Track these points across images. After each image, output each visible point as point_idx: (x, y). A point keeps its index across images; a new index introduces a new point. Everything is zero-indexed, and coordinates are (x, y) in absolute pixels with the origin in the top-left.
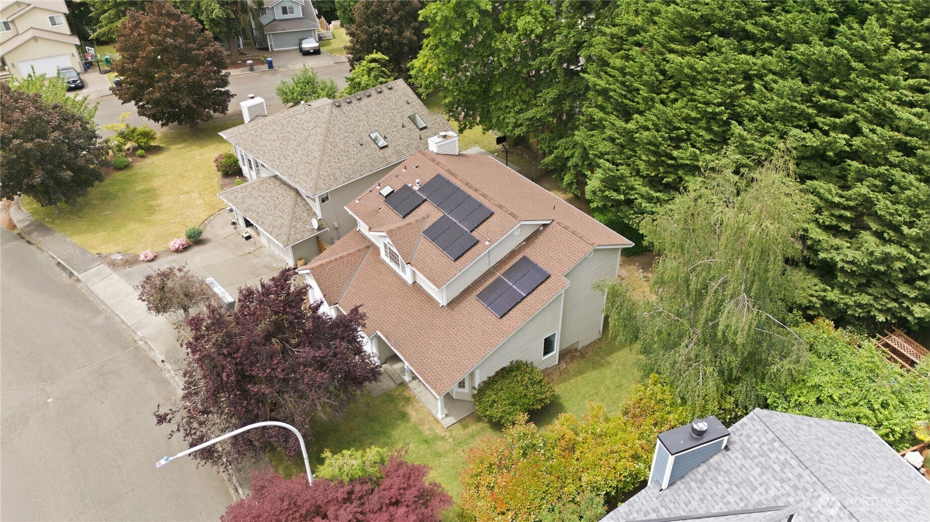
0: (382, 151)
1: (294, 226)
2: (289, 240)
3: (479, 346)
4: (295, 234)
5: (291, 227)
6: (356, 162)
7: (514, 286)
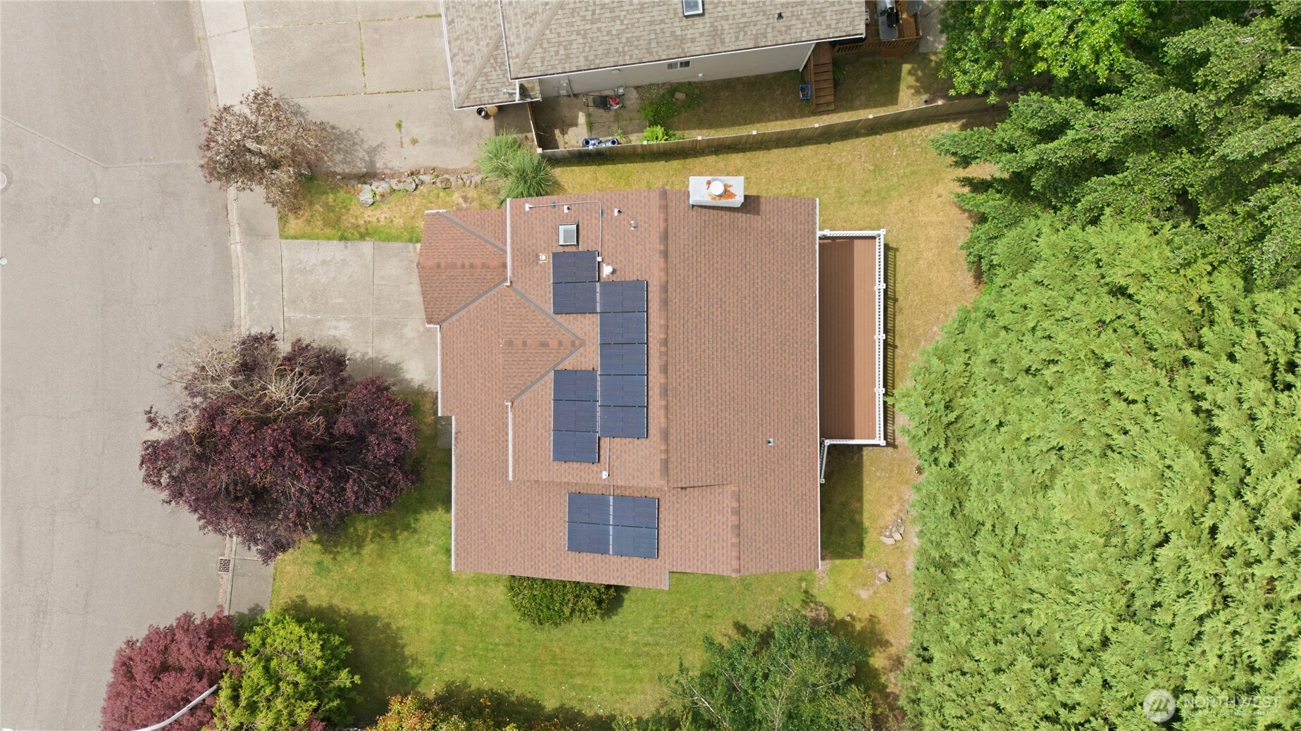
0: (685, 22)
1: (486, 74)
2: (468, 97)
3: (526, 558)
4: (481, 91)
5: (480, 74)
6: (623, 31)
7: (611, 528)
